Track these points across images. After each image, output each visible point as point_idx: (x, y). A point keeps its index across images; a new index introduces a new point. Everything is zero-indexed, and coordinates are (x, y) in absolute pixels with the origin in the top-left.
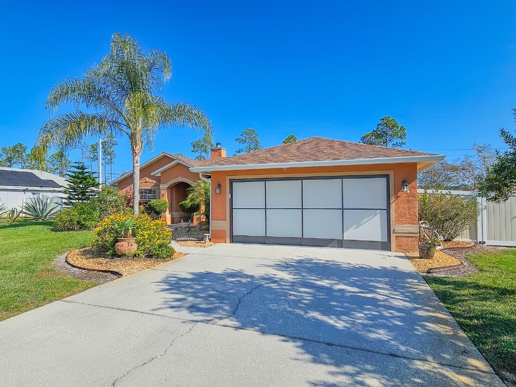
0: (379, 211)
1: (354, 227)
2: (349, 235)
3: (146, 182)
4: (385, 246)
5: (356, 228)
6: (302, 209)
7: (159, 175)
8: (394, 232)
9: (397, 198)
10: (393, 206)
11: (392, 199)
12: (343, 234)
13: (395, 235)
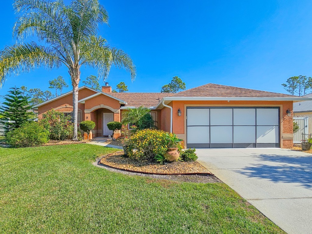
0: (274, 126)
1: (262, 136)
2: (259, 141)
3: (66, 107)
4: (278, 145)
5: (263, 136)
6: (233, 126)
7: (84, 102)
8: (282, 138)
9: (284, 120)
10: (282, 124)
11: (282, 120)
12: (256, 140)
13: (283, 139)
